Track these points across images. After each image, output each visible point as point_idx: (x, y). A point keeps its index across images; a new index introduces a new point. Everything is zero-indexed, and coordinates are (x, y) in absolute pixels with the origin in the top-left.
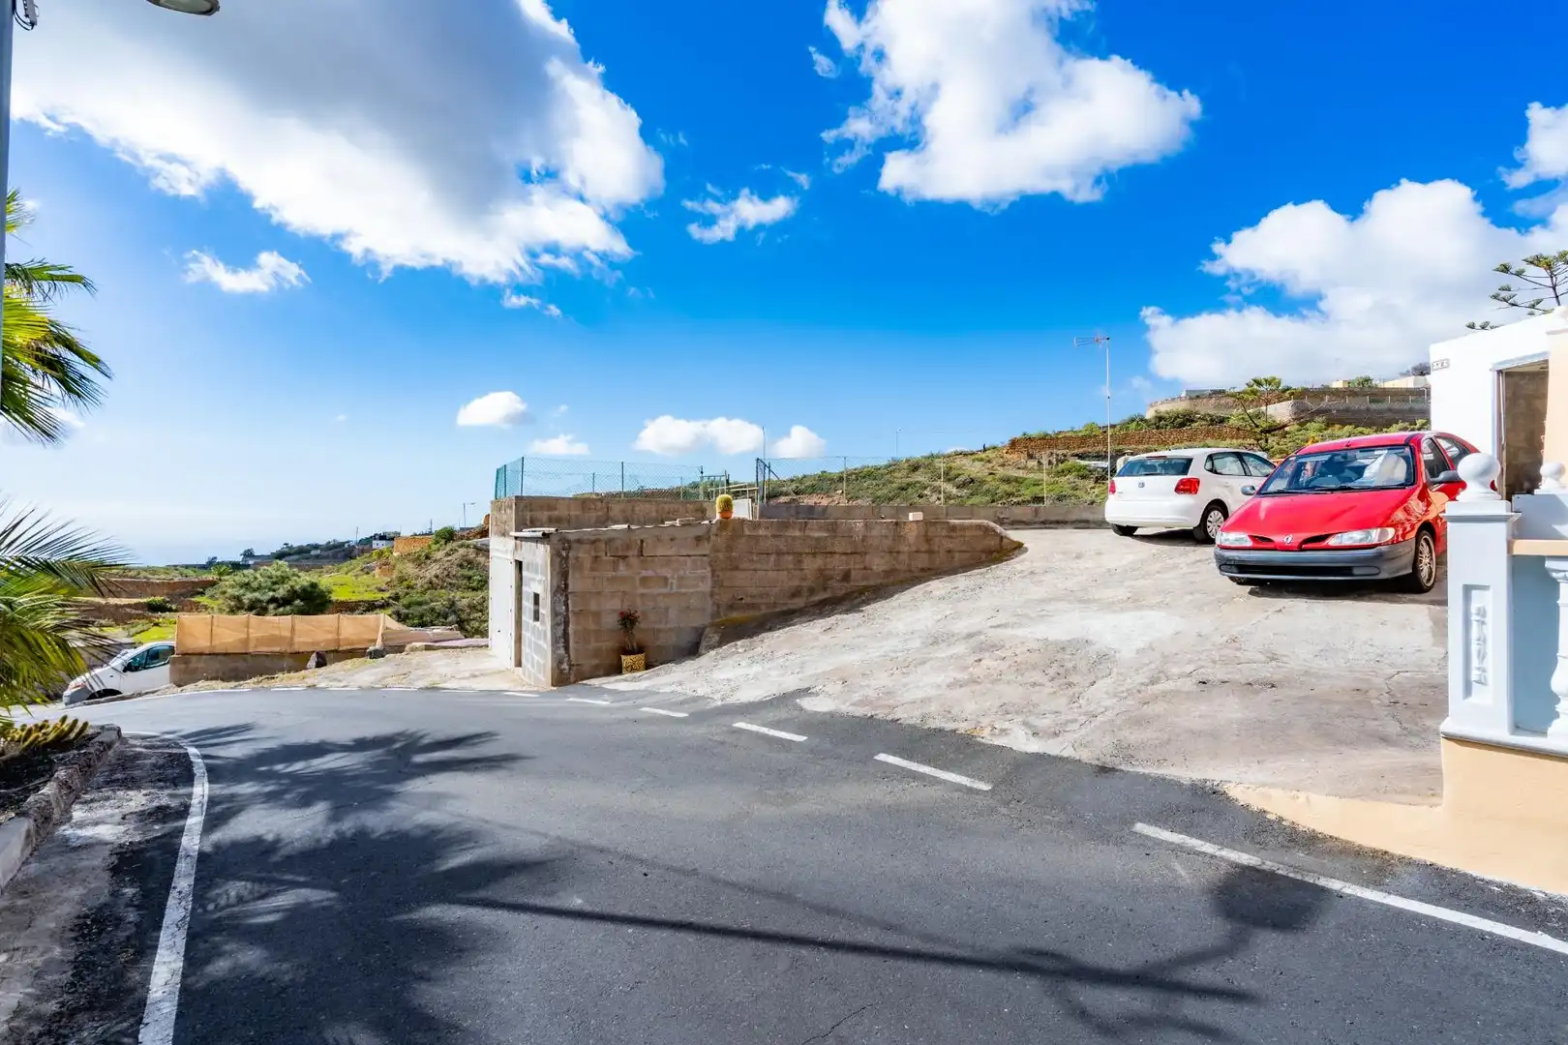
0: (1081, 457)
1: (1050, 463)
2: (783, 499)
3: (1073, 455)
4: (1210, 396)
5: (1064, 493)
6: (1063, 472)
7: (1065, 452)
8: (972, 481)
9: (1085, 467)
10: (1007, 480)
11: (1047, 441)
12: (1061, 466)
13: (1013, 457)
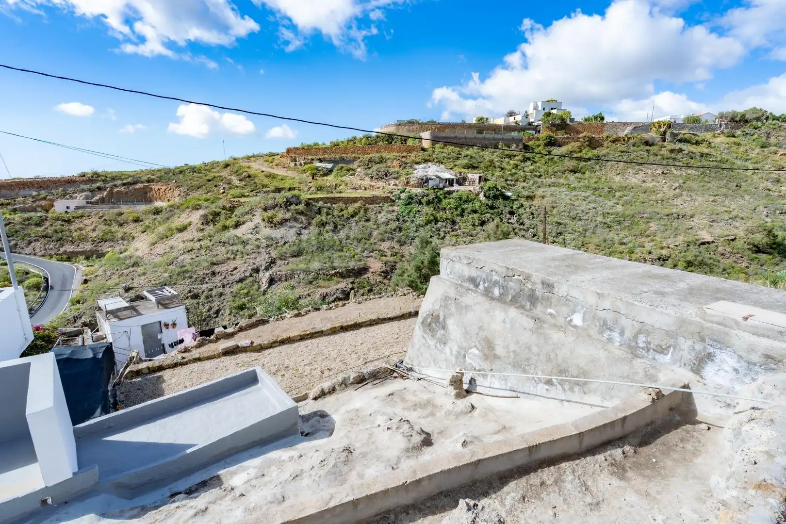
0: (321, 161)
1: (301, 164)
2: (140, 186)
3: (317, 160)
4: (405, 125)
5: (294, 186)
6: (304, 171)
7: (314, 157)
8: (249, 176)
9: (317, 168)
10: (269, 176)
11: (307, 150)
12: (307, 166)
13: (284, 160)
